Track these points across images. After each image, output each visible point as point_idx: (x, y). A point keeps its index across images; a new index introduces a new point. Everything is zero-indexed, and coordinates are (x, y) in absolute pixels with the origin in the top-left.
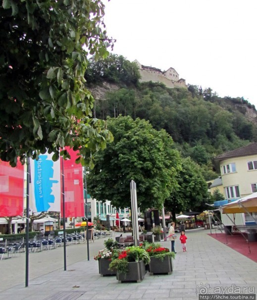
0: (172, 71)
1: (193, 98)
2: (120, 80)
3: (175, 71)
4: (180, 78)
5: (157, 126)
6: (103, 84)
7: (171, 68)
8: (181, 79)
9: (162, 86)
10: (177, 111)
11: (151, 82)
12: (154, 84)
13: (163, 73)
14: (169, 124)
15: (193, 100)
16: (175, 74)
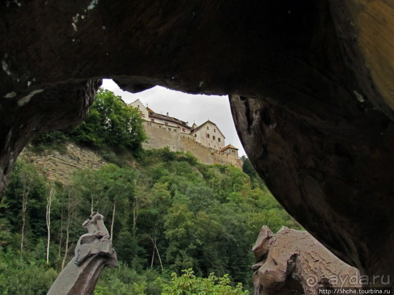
0: (211, 128)
1: (253, 188)
2: (103, 142)
3: (216, 129)
4: (226, 145)
5: (181, 251)
6: (66, 149)
7: (209, 122)
8: (229, 147)
9: (191, 161)
10: (224, 222)
11: (167, 149)
12: (172, 153)
13: (192, 130)
14: (205, 248)
15: (254, 194)
16: (217, 136)
